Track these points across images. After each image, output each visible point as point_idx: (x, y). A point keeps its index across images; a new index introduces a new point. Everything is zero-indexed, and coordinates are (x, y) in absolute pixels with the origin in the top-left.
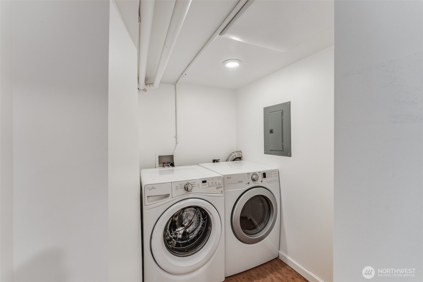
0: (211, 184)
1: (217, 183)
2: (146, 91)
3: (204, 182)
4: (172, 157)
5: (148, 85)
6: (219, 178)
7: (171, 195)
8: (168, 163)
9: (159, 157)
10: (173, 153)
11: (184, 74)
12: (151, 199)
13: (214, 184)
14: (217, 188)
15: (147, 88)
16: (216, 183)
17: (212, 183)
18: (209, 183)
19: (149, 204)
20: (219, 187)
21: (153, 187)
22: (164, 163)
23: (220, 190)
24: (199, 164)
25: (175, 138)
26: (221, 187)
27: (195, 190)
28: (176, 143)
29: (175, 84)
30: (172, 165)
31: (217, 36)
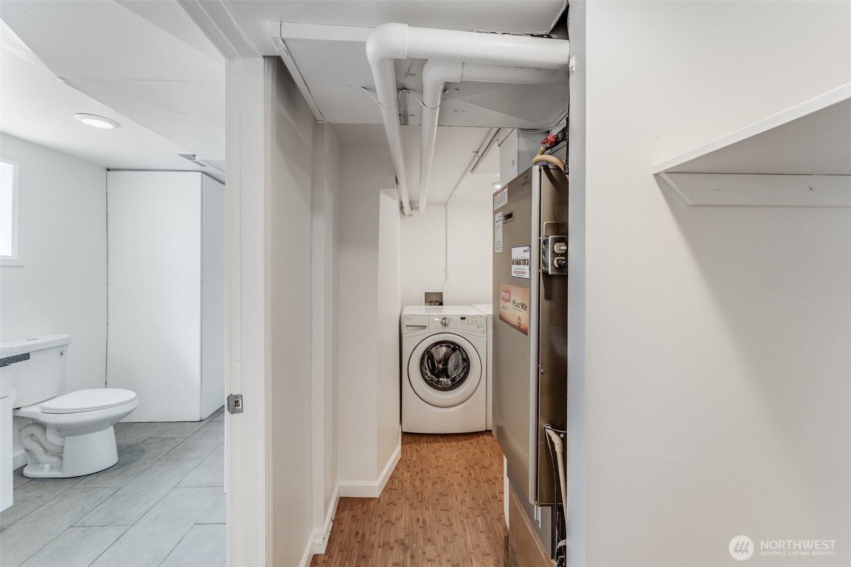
0: (470, 322)
1: (478, 322)
2: (412, 216)
3: (463, 318)
4: (441, 294)
5: (414, 210)
6: (481, 316)
7: (427, 327)
8: (436, 302)
9: (426, 293)
10: (442, 290)
11: (452, 196)
12: (409, 328)
13: (474, 322)
14: (478, 327)
15: (413, 212)
16: (476, 321)
17: (472, 321)
18: (468, 320)
19: (407, 332)
20: (480, 327)
21: (411, 317)
22: (431, 302)
23: (481, 329)
24: (473, 305)
25: (445, 272)
26: (482, 327)
27: (452, 325)
28: (447, 278)
29: (446, 204)
30: (441, 304)
31: (469, 173)
